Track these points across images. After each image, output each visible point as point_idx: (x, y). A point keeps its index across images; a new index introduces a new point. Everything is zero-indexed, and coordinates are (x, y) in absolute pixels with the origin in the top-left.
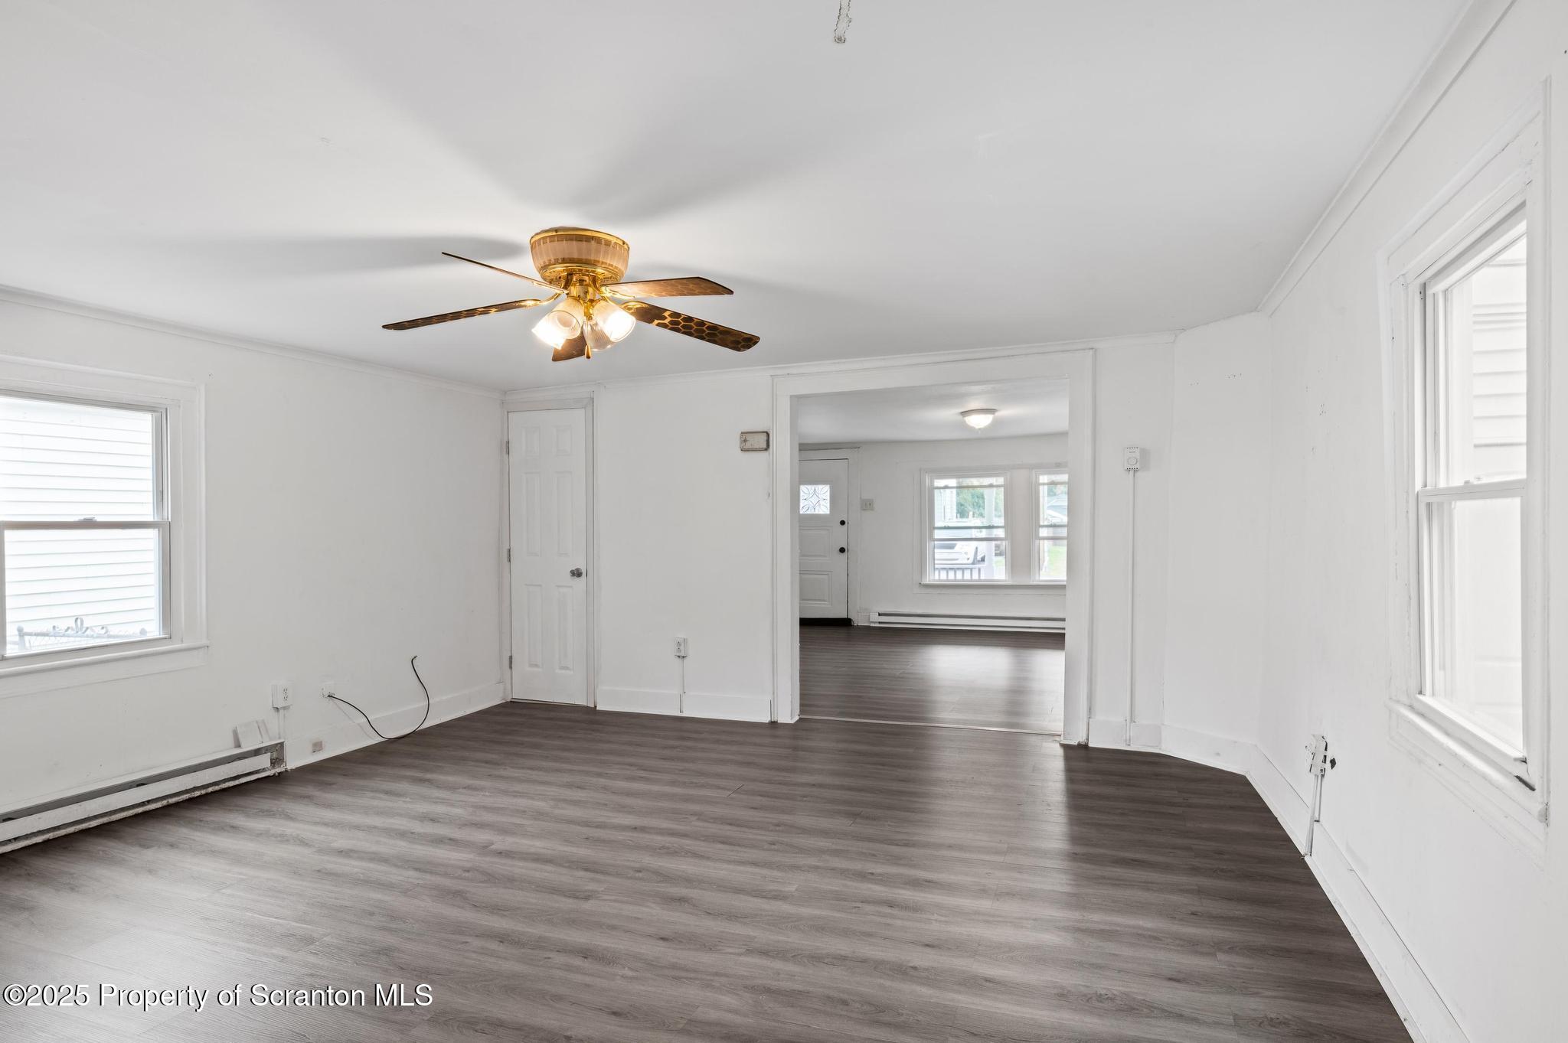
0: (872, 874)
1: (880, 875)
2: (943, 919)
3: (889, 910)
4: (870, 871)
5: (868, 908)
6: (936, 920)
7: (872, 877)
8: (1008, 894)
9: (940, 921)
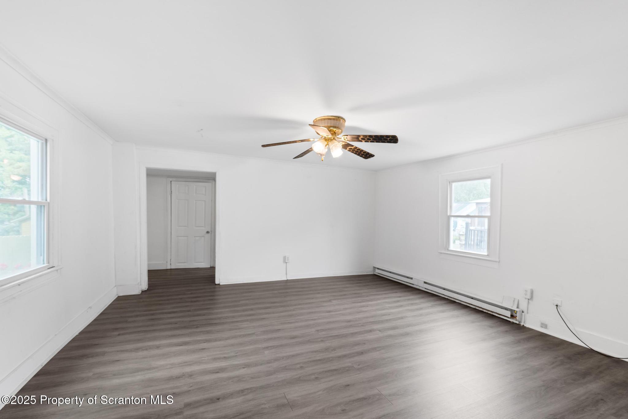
0: (244, 368)
1: (240, 369)
2: (203, 359)
3: (225, 356)
4: (246, 369)
5: (233, 354)
6: (205, 357)
7: (244, 366)
8: (179, 377)
9: (203, 357)
